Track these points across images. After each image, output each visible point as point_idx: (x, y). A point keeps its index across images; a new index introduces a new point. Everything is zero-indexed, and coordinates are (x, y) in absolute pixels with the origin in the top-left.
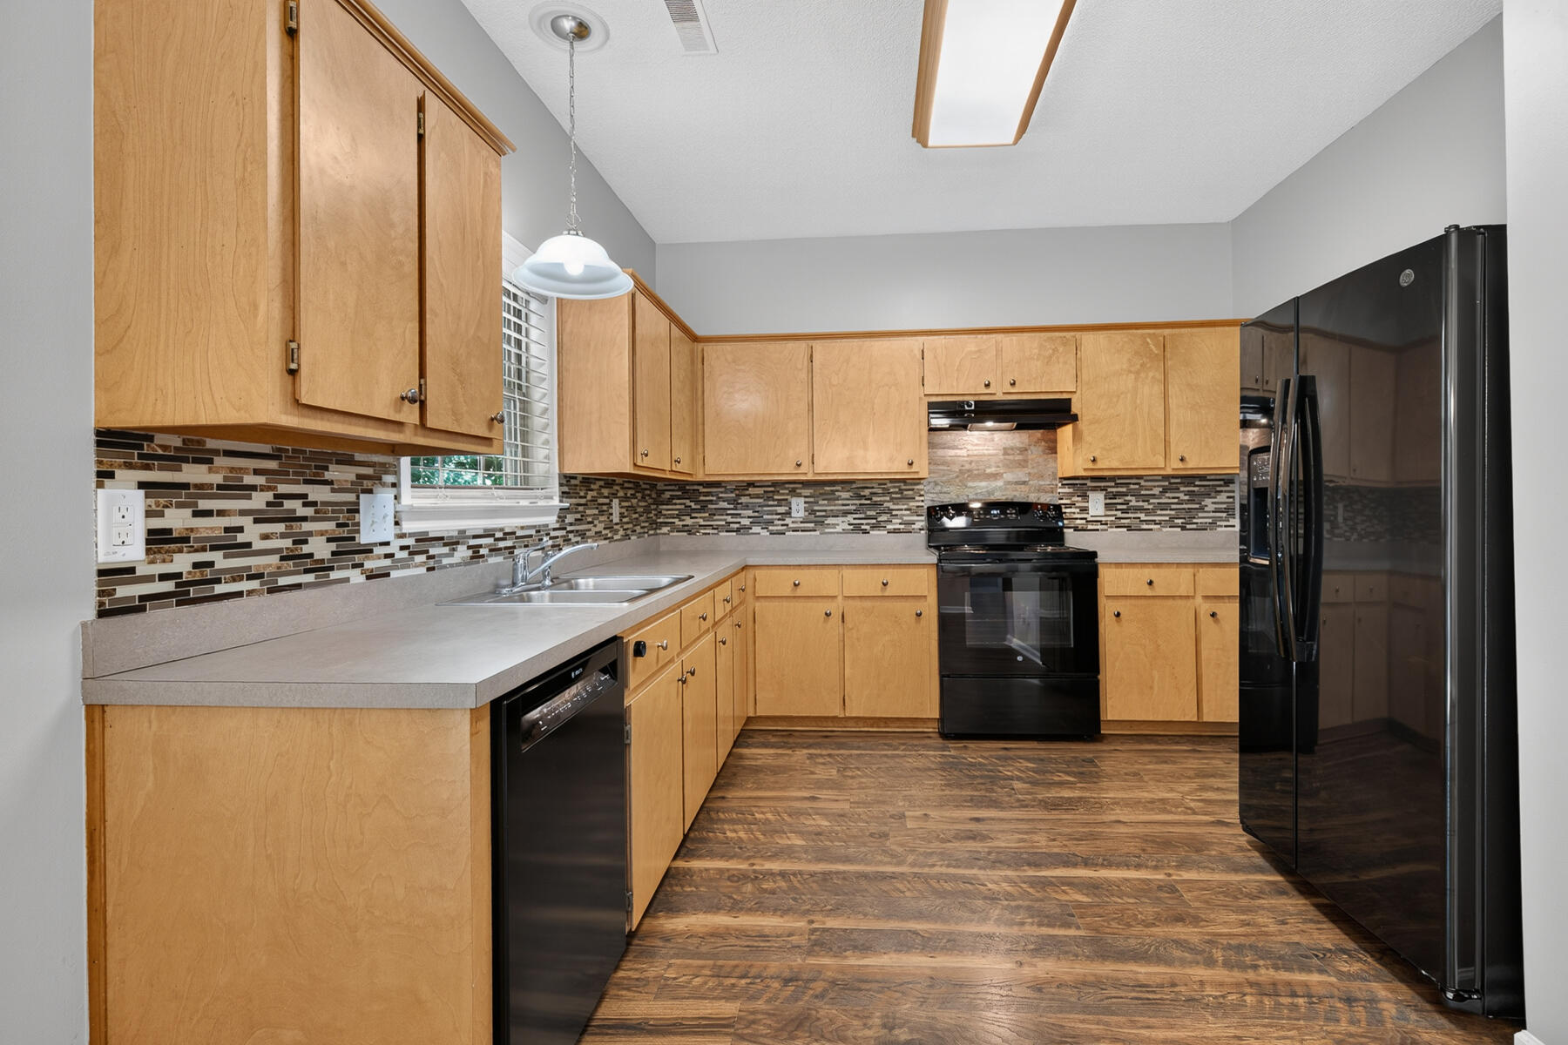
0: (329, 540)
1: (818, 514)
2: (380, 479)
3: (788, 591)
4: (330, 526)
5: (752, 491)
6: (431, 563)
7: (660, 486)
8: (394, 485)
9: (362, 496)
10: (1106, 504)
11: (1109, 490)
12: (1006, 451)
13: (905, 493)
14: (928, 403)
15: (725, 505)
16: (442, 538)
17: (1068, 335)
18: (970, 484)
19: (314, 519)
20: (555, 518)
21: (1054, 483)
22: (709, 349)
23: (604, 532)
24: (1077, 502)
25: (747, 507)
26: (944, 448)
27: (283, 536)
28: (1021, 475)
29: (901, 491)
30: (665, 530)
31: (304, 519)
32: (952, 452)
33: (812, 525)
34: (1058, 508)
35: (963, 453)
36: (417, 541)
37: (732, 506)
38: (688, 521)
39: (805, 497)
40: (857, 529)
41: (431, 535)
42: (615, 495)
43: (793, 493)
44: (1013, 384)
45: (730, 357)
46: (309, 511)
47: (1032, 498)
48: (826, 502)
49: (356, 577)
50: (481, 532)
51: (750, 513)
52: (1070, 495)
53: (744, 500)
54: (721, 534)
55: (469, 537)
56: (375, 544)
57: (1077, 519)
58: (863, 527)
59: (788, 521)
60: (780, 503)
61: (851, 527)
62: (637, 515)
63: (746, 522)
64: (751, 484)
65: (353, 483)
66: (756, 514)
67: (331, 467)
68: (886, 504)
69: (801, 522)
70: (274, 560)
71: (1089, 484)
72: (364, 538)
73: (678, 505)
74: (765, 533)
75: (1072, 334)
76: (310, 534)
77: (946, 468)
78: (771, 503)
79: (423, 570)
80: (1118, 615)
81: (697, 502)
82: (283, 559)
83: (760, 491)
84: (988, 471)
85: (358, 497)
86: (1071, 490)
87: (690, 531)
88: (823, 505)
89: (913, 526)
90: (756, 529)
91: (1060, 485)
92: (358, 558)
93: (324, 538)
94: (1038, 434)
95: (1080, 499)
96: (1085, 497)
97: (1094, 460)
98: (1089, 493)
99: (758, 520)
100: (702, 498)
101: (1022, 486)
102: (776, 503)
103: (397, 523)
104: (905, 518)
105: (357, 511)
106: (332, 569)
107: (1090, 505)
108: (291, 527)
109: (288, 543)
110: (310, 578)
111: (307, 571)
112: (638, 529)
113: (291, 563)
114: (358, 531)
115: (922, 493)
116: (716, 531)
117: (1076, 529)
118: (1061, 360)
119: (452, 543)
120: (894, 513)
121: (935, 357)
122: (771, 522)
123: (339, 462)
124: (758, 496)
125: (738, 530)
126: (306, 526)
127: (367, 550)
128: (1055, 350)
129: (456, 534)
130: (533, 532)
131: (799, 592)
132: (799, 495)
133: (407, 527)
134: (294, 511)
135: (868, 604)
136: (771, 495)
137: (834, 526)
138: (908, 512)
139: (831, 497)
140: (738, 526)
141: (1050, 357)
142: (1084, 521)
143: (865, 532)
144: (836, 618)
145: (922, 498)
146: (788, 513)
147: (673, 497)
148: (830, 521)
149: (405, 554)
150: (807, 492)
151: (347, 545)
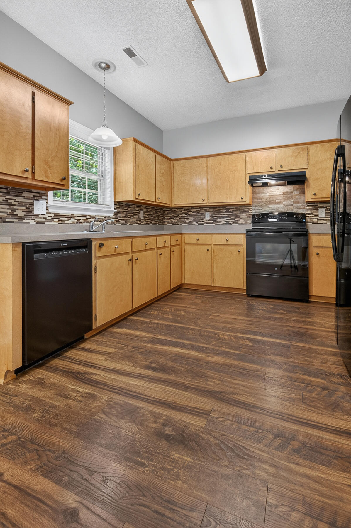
0: (23, 212)
1: (214, 218)
2: (42, 197)
3: (195, 242)
4: (24, 208)
5: (192, 210)
6: (60, 222)
7: (165, 209)
8: (46, 199)
9: (34, 201)
10: (326, 213)
11: (327, 207)
12: (284, 193)
13: (245, 210)
14: (249, 176)
15: (184, 215)
16: (65, 216)
17: (304, 146)
18: (270, 206)
19: (18, 206)
20: (113, 215)
21: (304, 205)
22: (175, 163)
23: (136, 221)
24: (314, 212)
25: (191, 216)
26: (260, 193)
27: (8, 209)
28: (289, 202)
29: (244, 209)
30: (166, 223)
31: (15, 205)
32: (263, 195)
33: (213, 222)
34: (304, 216)
35: (267, 194)
36: (55, 215)
37: (186, 215)
38: (173, 220)
39: (210, 212)
40: (228, 223)
41: (60, 214)
42: (142, 210)
43: (206, 211)
44: (282, 167)
45: (182, 165)
46: (17, 204)
47: (295, 211)
48: (217, 214)
49: (32, 222)
50: (81, 216)
51: (192, 217)
52: (311, 210)
53: (190, 213)
54: (183, 225)
55: (76, 216)
56: (40, 214)
57: (313, 219)
58: (230, 222)
59: (204, 220)
60: (202, 214)
61: (226, 222)
62: (153, 218)
63: (191, 221)
64: (193, 207)
65: (31, 197)
66: (193, 218)
67: (24, 192)
68: (238, 214)
69: (209, 221)
70: (5, 215)
71: (319, 205)
72: (35, 212)
73: (170, 215)
74: (196, 224)
75: (306, 146)
76: (17, 209)
77: (260, 200)
78: (199, 214)
79: (57, 223)
80: (318, 254)
81: (175, 214)
82: (7, 215)
83: (195, 210)
84: (277, 201)
85: (33, 201)
86: (311, 208)
87: (173, 224)
88: (216, 215)
89: (248, 222)
90: (194, 223)
91: (306, 206)
92: (33, 217)
93: (21, 211)
94: (297, 186)
95: (315, 211)
96: (317, 210)
97: (315, 194)
98: (318, 209)
99: (195, 220)
100: (177, 213)
101: (291, 207)
102: (200, 214)
103: (47, 210)
104: (245, 219)
105: (33, 205)
106: (24, 219)
107: (319, 213)
108: (11, 207)
109: (10, 211)
110: (17, 221)
111: (15, 219)
112: (153, 222)
113: (11, 216)
114: (33, 210)
115: (251, 210)
116: (181, 224)
117: (313, 223)
118: (302, 156)
119: (69, 217)
120: (241, 217)
121: (251, 160)
122: (199, 221)
123: (26, 191)
124: (194, 212)
125: (188, 224)
126: (15, 207)
127: (37, 216)
128: (299, 153)
129: (70, 215)
130: (103, 218)
131: (199, 242)
132: (208, 211)
133: (51, 211)
134: (12, 203)
135: (222, 247)
136: (198, 211)
137: (220, 222)
138: (246, 217)
139: (219, 212)
140: (188, 222)
141: (297, 156)
142: (316, 220)
143: (231, 224)
144: (210, 252)
145: (251, 212)
146: (204, 218)
147: (168, 213)
148: (218, 220)
149: (50, 218)
150: (211, 210)
151: (29, 213)
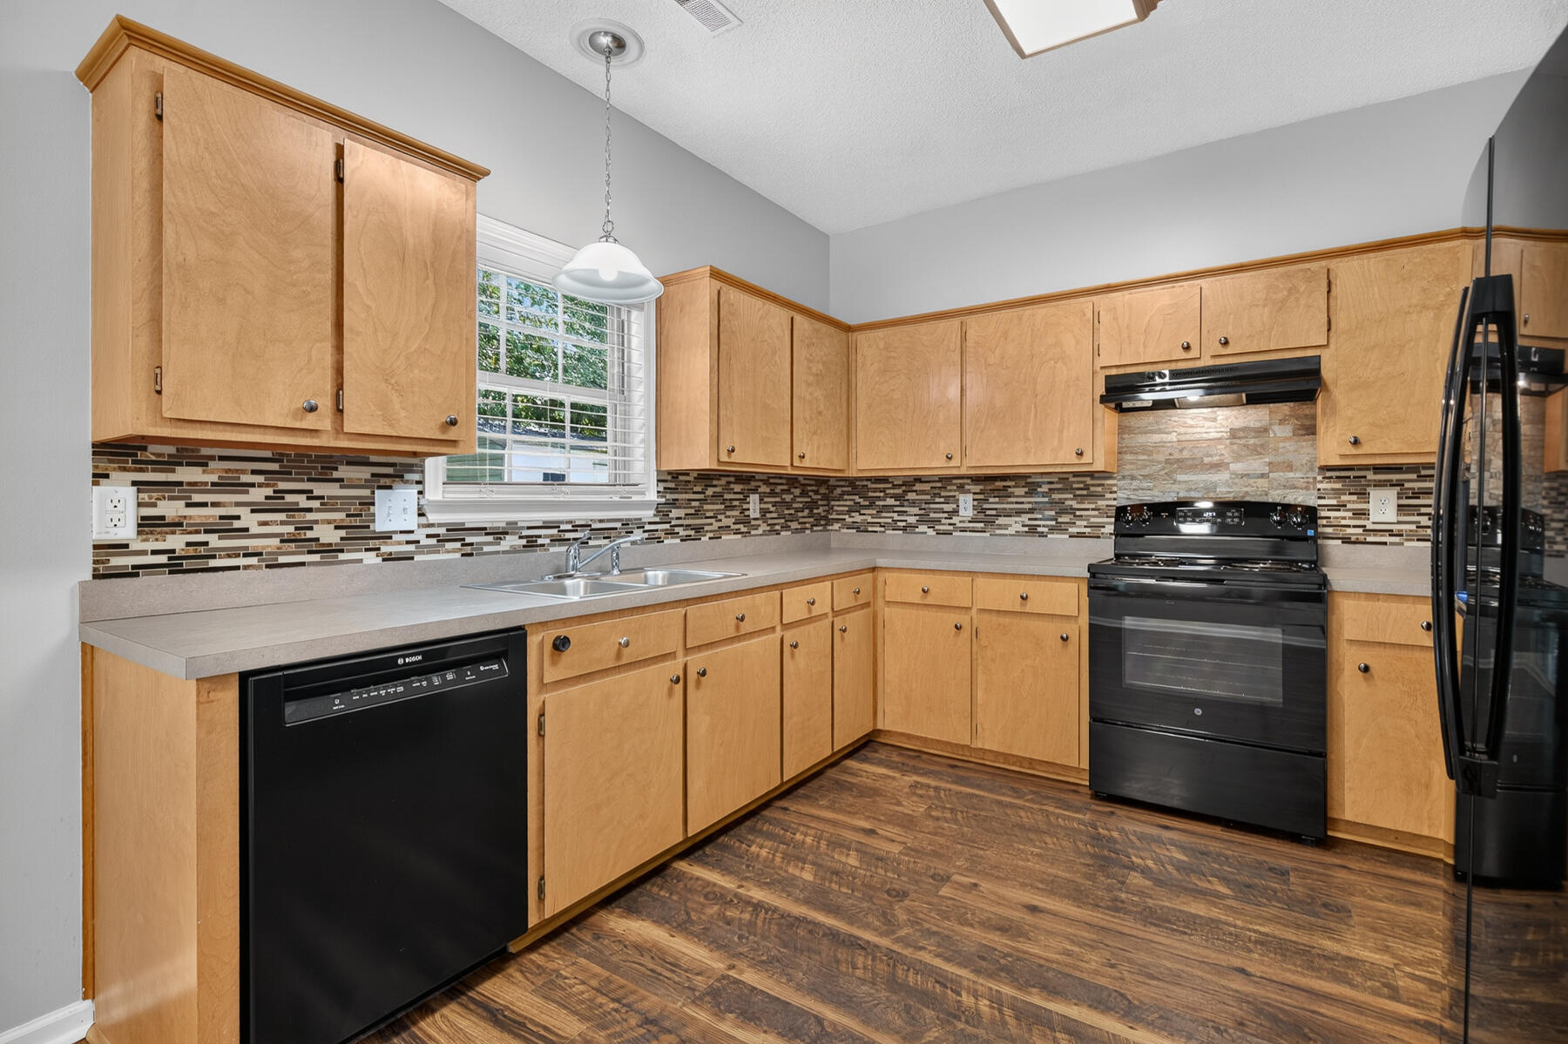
0: (337, 528)
1: (988, 512)
2: (402, 477)
3: (916, 597)
4: (341, 516)
5: (918, 487)
6: (468, 550)
7: (832, 482)
8: (419, 482)
9: (376, 491)
10: (1399, 506)
11: (1407, 485)
12: (1234, 434)
13: (1092, 489)
14: (1106, 376)
15: (890, 501)
16: (485, 529)
17: (1314, 266)
18: (1180, 477)
19: (318, 510)
20: (652, 512)
21: (1310, 475)
22: (861, 337)
23: (733, 527)
24: (1349, 502)
25: (913, 503)
26: (1146, 433)
27: (283, 523)
28: (1257, 465)
29: (1087, 488)
30: (836, 526)
31: (310, 510)
32: (1156, 438)
33: (982, 525)
34: (1311, 514)
35: (1173, 437)
36: (448, 530)
37: (898, 503)
38: (858, 518)
39: (974, 493)
40: (1033, 530)
41: (467, 526)
42: (755, 491)
43: (961, 488)
44: (1226, 343)
45: (881, 345)
46: (316, 504)
47: (1275, 496)
48: (997, 500)
49: (370, 558)
50: (541, 524)
51: (916, 510)
52: (1337, 493)
53: (911, 496)
54: (887, 532)
55: (522, 528)
56: (395, 532)
57: (1349, 526)
58: (1039, 529)
59: (955, 520)
60: (948, 500)
61: (1026, 529)
62: (792, 512)
63: (912, 520)
64: (918, 480)
65: (366, 481)
66: (923, 512)
67: (340, 467)
68: (1068, 503)
69: (970, 522)
70: (276, 542)
71: (1370, 476)
72: (380, 526)
73: (849, 501)
74: (931, 532)
75: (1323, 263)
76: (316, 522)
77: (1145, 457)
78: (937, 500)
79: (458, 555)
80: (1366, 669)
81: (865, 498)
82: (282, 541)
83: (926, 487)
84: (1206, 460)
85: (373, 493)
86: (1338, 486)
87: (860, 529)
88: (994, 503)
89: (1103, 530)
90: (923, 528)
91: (1320, 478)
92: (372, 544)
93: (332, 526)
94: (1285, 408)
95: (1354, 498)
96: (1363, 495)
97: (1356, 442)
98: (1368, 490)
99: (925, 518)
100: (870, 494)
101: (1260, 480)
102: (942, 500)
103: (421, 515)
104: (1092, 520)
105: (373, 504)
106: (342, 551)
107: (1371, 506)
108: (293, 516)
109: (291, 529)
110: (316, 558)
111: (310, 552)
112: (794, 525)
113: (293, 545)
114: (374, 521)
115: (1115, 489)
116: (882, 529)
117: (1346, 540)
118: (1303, 302)
119: (499, 534)
120: (1078, 513)
121: (1115, 319)
122: (938, 521)
123: (349, 463)
124: (923, 492)
125: (904, 529)
126: (310, 516)
127: (387, 537)
128: (1292, 290)
129: (504, 525)
130: (618, 525)
131: (930, 600)
132: (968, 492)
133: (432, 517)
134: (297, 503)
135: (1006, 620)
136: (937, 491)
137: (1006, 527)
138: (1096, 513)
139: (1003, 494)
140: (904, 524)
141: (1284, 301)
142: (1360, 531)
143: (1042, 535)
144: (965, 634)
145: (1114, 496)
146: (955, 512)
147: (844, 493)
148: (1001, 521)
149: (433, 541)
150: (977, 488)
151: (360, 532)
